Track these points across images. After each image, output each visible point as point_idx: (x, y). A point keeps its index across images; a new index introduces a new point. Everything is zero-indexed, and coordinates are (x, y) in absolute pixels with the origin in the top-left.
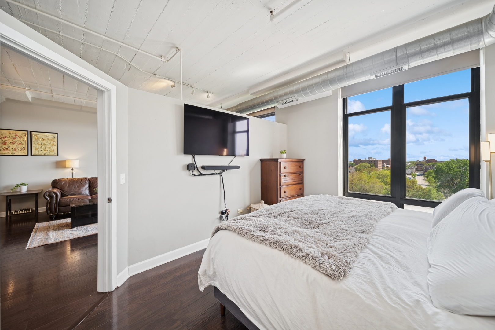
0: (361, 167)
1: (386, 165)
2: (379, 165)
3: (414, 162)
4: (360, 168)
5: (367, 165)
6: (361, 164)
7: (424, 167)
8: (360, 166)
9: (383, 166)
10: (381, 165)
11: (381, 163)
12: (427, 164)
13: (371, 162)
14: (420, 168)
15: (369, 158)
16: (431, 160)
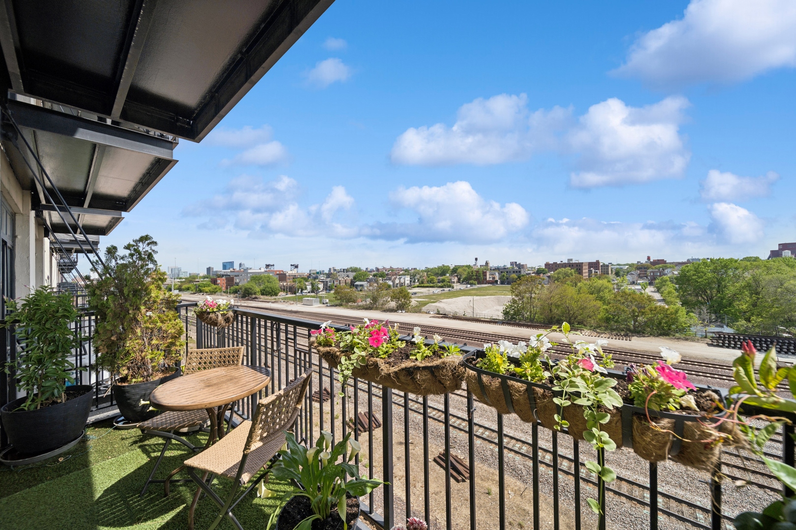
0: (560, 275)
1: (593, 271)
2: (584, 271)
3: (633, 264)
4: (558, 277)
5: (570, 271)
6: (560, 270)
7: (651, 272)
8: (559, 273)
9: (590, 272)
10: (587, 271)
11: (587, 267)
12: (654, 267)
13: (572, 266)
14: (643, 274)
15: (569, 260)
16: (658, 260)
